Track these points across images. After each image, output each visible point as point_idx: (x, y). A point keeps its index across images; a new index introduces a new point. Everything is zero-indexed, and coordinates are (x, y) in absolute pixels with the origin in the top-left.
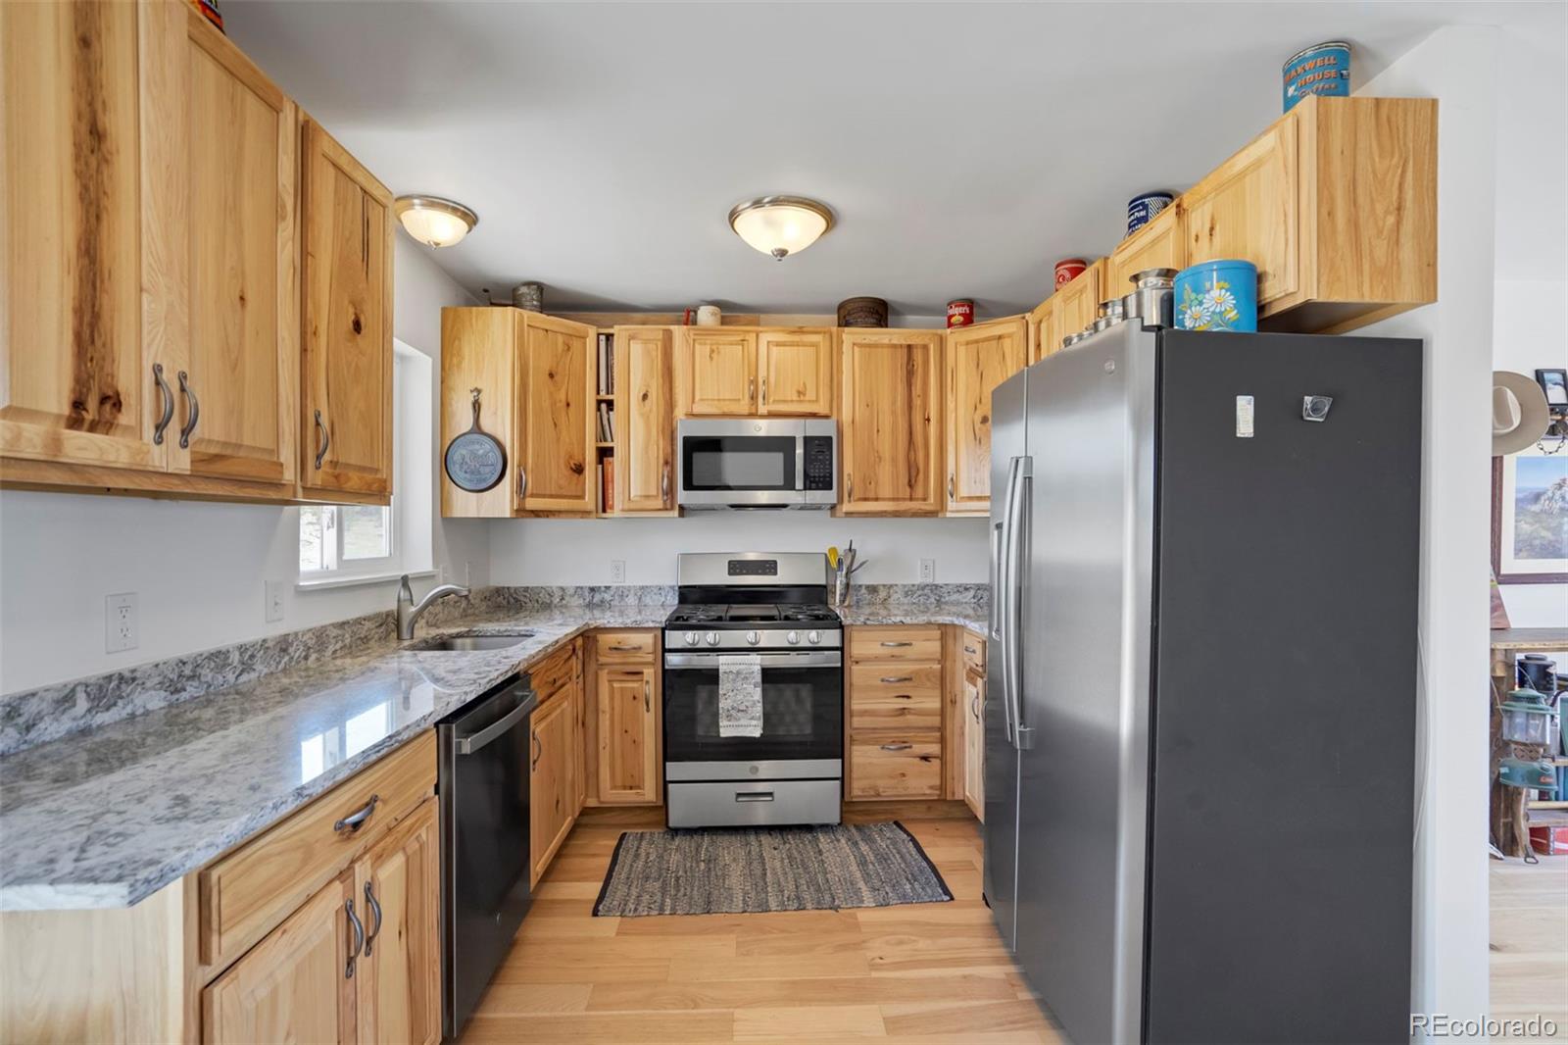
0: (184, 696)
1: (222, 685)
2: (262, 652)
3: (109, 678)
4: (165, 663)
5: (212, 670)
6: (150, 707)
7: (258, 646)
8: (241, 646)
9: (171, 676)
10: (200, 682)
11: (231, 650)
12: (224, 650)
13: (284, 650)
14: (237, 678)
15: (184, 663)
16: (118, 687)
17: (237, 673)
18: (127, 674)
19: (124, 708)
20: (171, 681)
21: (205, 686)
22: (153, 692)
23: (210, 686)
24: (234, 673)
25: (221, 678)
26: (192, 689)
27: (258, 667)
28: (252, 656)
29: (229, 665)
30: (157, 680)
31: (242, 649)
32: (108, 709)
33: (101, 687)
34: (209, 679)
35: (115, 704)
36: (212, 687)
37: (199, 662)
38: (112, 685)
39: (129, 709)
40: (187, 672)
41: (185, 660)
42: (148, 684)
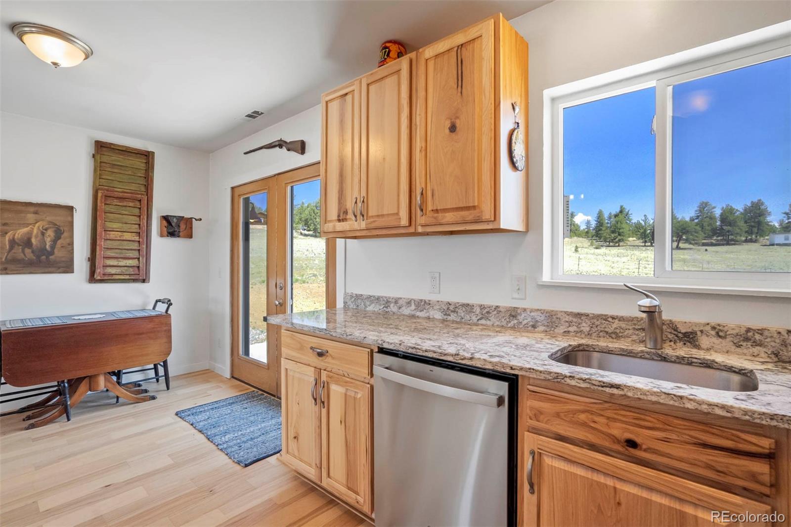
0: (449, 318)
1: (469, 321)
2: (495, 312)
3: (421, 300)
4: (442, 301)
5: (464, 312)
6: (435, 316)
7: (493, 308)
8: (481, 305)
9: (444, 308)
10: (457, 315)
11: (475, 306)
12: (471, 305)
13: (514, 317)
14: (478, 320)
15: (450, 304)
16: (424, 305)
17: (478, 318)
18: (427, 302)
19: (426, 313)
20: (444, 310)
21: (460, 317)
22: (436, 311)
23: (463, 319)
24: (476, 317)
25: (468, 317)
26: (453, 316)
27: (493, 319)
28: (488, 312)
29: (473, 312)
30: (438, 307)
31: (482, 307)
32: (421, 311)
33: (419, 303)
34: (462, 315)
35: (423, 310)
36: (464, 320)
37: (457, 306)
38: (422, 304)
39: (428, 314)
40: (451, 308)
41: (451, 303)
42: (435, 308)
